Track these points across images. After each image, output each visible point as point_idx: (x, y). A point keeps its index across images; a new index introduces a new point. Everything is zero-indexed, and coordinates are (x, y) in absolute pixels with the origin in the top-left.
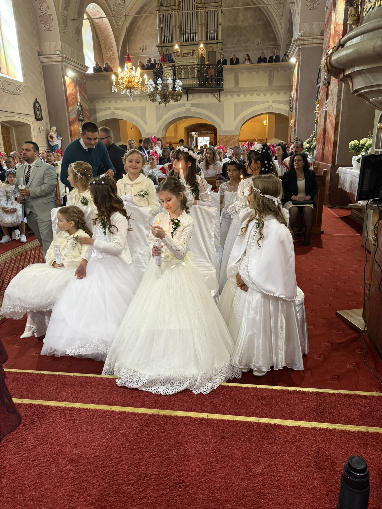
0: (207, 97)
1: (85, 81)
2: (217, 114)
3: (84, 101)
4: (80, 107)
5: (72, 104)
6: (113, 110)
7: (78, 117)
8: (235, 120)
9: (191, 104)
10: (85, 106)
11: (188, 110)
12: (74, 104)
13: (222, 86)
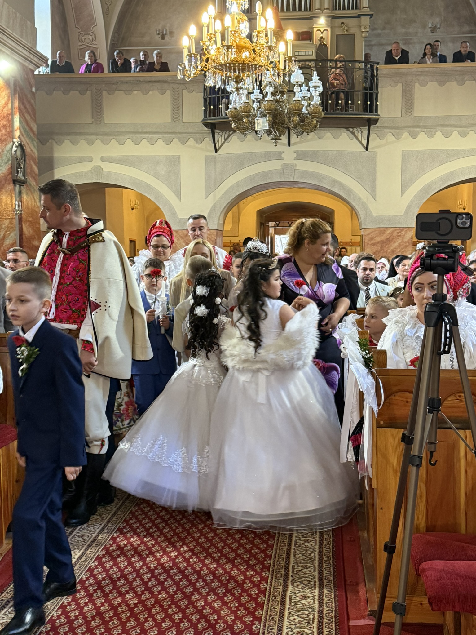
0: (336, 137)
1: (34, 90)
2: (359, 179)
3: (28, 136)
4: (19, 148)
5: (1, 141)
6: (97, 162)
7: (11, 173)
8: (403, 192)
9: (296, 152)
10: (32, 149)
11: (289, 168)
12: (5, 140)
13: (376, 111)
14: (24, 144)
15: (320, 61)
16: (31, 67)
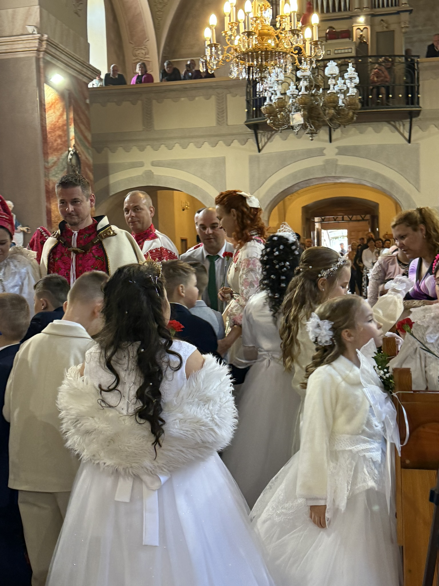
0: (377, 131)
1: (88, 101)
2: (402, 171)
5: (56, 150)
9: (337, 148)
10: (87, 157)
11: (332, 164)
12: (61, 149)
13: (418, 103)
14: (79, 153)
15: (360, 58)
16: (85, 80)
